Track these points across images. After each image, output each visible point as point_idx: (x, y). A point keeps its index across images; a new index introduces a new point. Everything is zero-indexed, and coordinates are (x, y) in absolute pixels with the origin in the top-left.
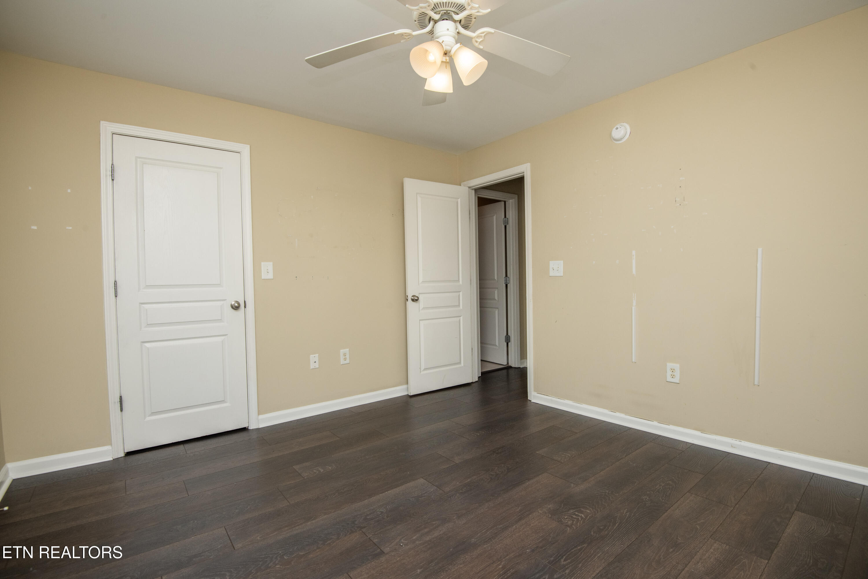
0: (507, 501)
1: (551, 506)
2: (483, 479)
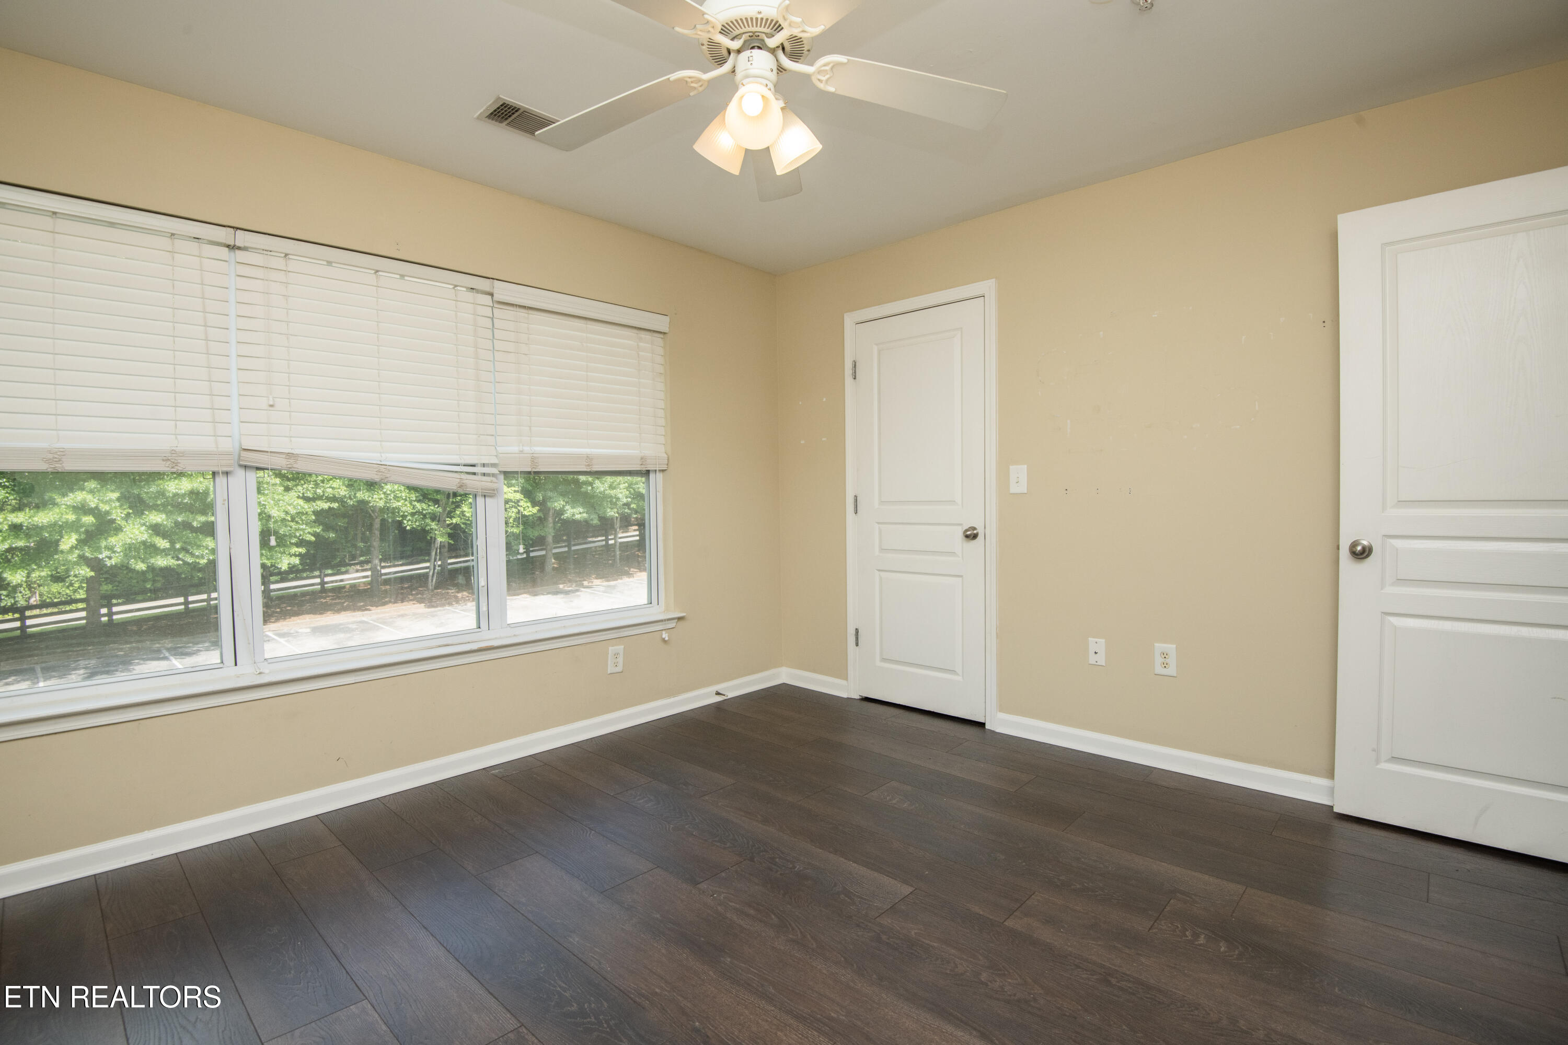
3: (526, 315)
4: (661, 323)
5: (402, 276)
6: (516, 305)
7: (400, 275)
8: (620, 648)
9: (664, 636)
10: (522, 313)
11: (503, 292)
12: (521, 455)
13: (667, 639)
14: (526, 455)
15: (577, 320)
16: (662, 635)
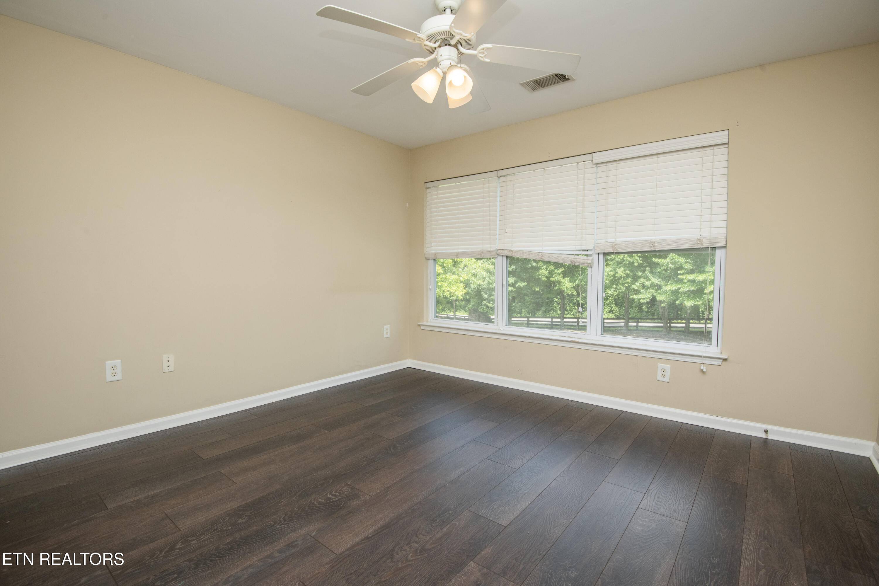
0: (399, 505)
1: (355, 503)
2: (427, 533)
3: (616, 165)
4: (723, 137)
5: (562, 166)
6: (608, 162)
7: (561, 165)
8: (667, 367)
9: (702, 368)
10: (613, 165)
11: (598, 158)
12: (607, 244)
13: (704, 370)
14: (609, 243)
15: (651, 157)
16: (700, 367)
